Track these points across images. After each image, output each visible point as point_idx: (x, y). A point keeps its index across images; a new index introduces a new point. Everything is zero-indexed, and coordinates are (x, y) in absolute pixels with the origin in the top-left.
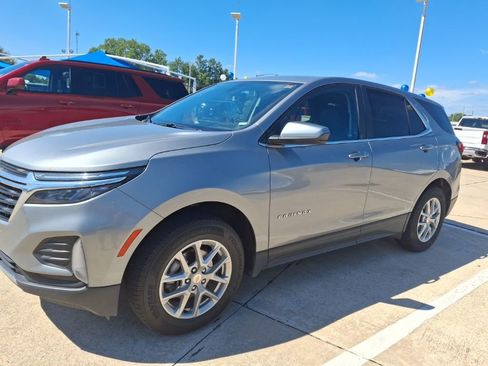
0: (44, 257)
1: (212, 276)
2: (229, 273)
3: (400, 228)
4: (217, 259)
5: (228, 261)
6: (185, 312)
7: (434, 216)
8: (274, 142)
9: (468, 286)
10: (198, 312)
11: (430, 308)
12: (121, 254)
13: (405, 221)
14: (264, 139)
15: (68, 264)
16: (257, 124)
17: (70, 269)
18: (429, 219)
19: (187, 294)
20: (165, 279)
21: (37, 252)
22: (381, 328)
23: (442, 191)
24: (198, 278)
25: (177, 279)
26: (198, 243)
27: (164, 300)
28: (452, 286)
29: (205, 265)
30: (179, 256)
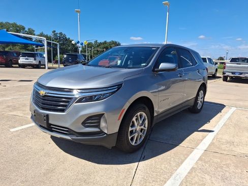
0: (86, 125)
1: (142, 127)
2: (146, 126)
3: (192, 103)
4: (144, 120)
5: (146, 122)
6: (135, 143)
7: (201, 98)
8: (157, 71)
9: (222, 123)
10: (139, 142)
11: (213, 131)
12: (119, 119)
13: (193, 101)
14: (153, 71)
15: (98, 126)
16: (150, 64)
17: (100, 129)
18: (200, 100)
19: (136, 135)
20: (130, 129)
21: (84, 123)
22: (202, 140)
23: (203, 87)
24: (138, 128)
25: (134, 129)
26: (139, 114)
27: (130, 138)
28: (216, 123)
29: (141, 122)
30: (134, 119)
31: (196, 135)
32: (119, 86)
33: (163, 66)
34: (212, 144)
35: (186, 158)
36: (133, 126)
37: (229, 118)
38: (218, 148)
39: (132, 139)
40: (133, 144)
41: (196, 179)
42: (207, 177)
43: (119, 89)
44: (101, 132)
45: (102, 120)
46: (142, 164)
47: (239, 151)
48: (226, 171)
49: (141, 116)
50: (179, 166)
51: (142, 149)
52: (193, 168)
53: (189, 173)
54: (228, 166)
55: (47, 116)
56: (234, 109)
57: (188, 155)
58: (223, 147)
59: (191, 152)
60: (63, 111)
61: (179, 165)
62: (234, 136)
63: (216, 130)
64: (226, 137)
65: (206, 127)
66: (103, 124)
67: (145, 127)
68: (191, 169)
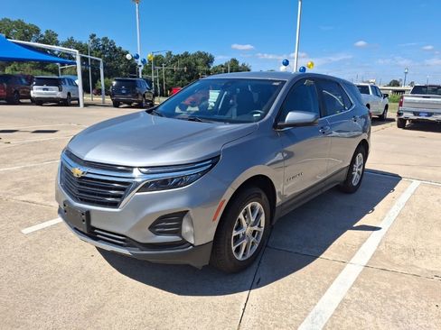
0: (157, 230)
1: (256, 228)
2: (263, 225)
4: (259, 215)
5: (263, 218)
6: (244, 255)
7: (359, 167)
8: (281, 127)
9: (394, 211)
10: (249, 254)
11: (380, 229)
12: (214, 220)
14: (275, 126)
15: (178, 233)
16: (269, 115)
17: (181, 236)
18: (357, 169)
19: (244, 243)
20: (235, 233)
21: (152, 228)
22: (360, 246)
23: (363, 147)
24: (249, 230)
25: (240, 232)
26: (249, 206)
27: (234, 248)
28: (385, 213)
29: (253, 220)
30: (241, 216)
31: (349, 235)
32: (214, 160)
33: (292, 116)
34: (377, 254)
35: (331, 282)
36: (239, 227)
37: (408, 203)
38: (388, 261)
39: (238, 250)
40: (240, 257)
41: (349, 322)
42: (369, 317)
43: (214, 165)
44: (184, 243)
45: (185, 221)
46: (255, 293)
47: (424, 267)
48: (401, 305)
49: (253, 209)
50: (320, 297)
51: (255, 265)
52: (344, 301)
53: (337, 310)
54: (404, 295)
55: (88, 213)
56: (416, 183)
57: (335, 277)
58: (397, 258)
59: (341, 270)
60: (115, 205)
61: (320, 294)
62: (415, 238)
63: (384, 225)
64: (402, 240)
65: (366, 220)
66: (186, 228)
67: (259, 226)
68: (341, 303)
